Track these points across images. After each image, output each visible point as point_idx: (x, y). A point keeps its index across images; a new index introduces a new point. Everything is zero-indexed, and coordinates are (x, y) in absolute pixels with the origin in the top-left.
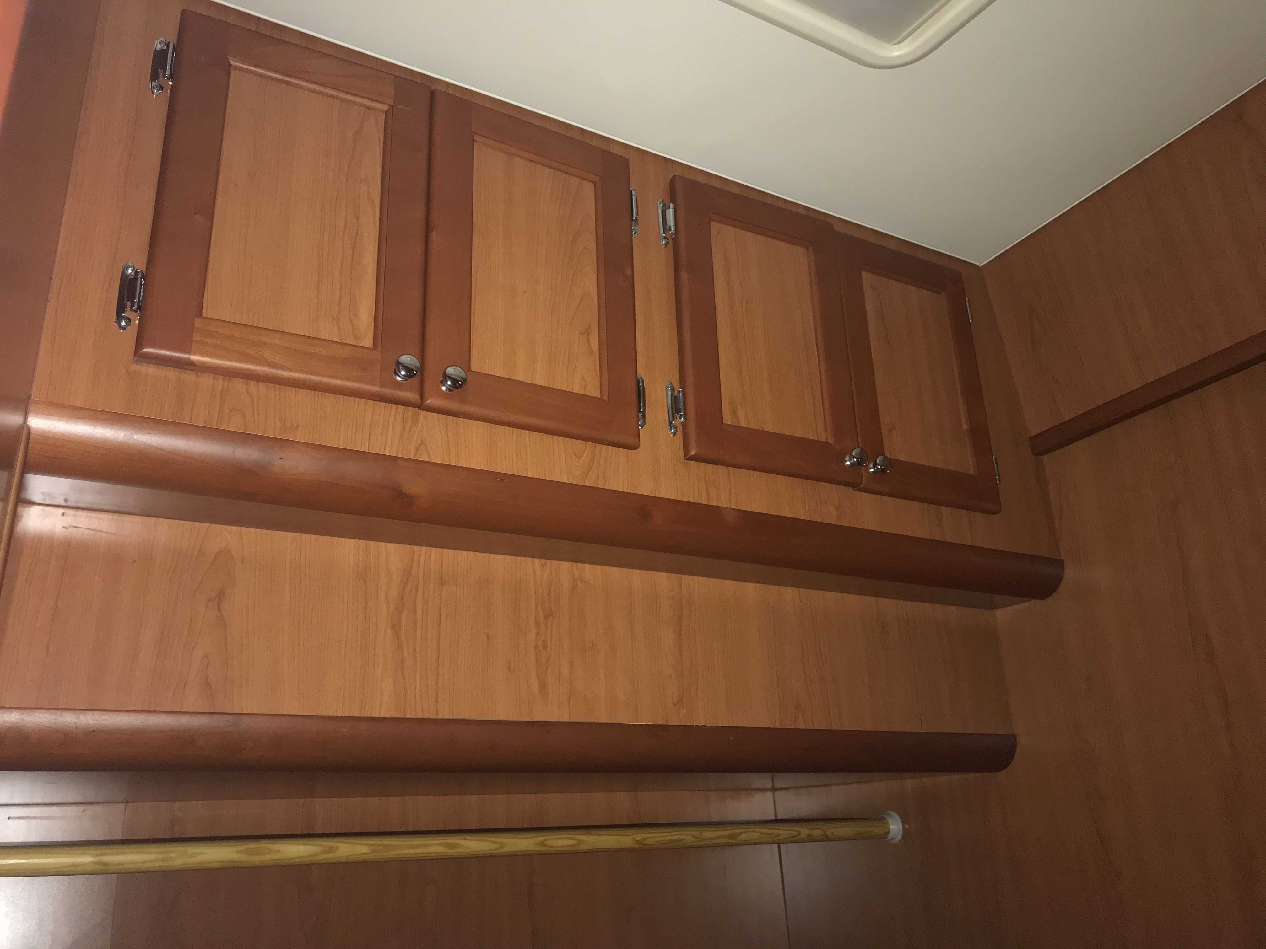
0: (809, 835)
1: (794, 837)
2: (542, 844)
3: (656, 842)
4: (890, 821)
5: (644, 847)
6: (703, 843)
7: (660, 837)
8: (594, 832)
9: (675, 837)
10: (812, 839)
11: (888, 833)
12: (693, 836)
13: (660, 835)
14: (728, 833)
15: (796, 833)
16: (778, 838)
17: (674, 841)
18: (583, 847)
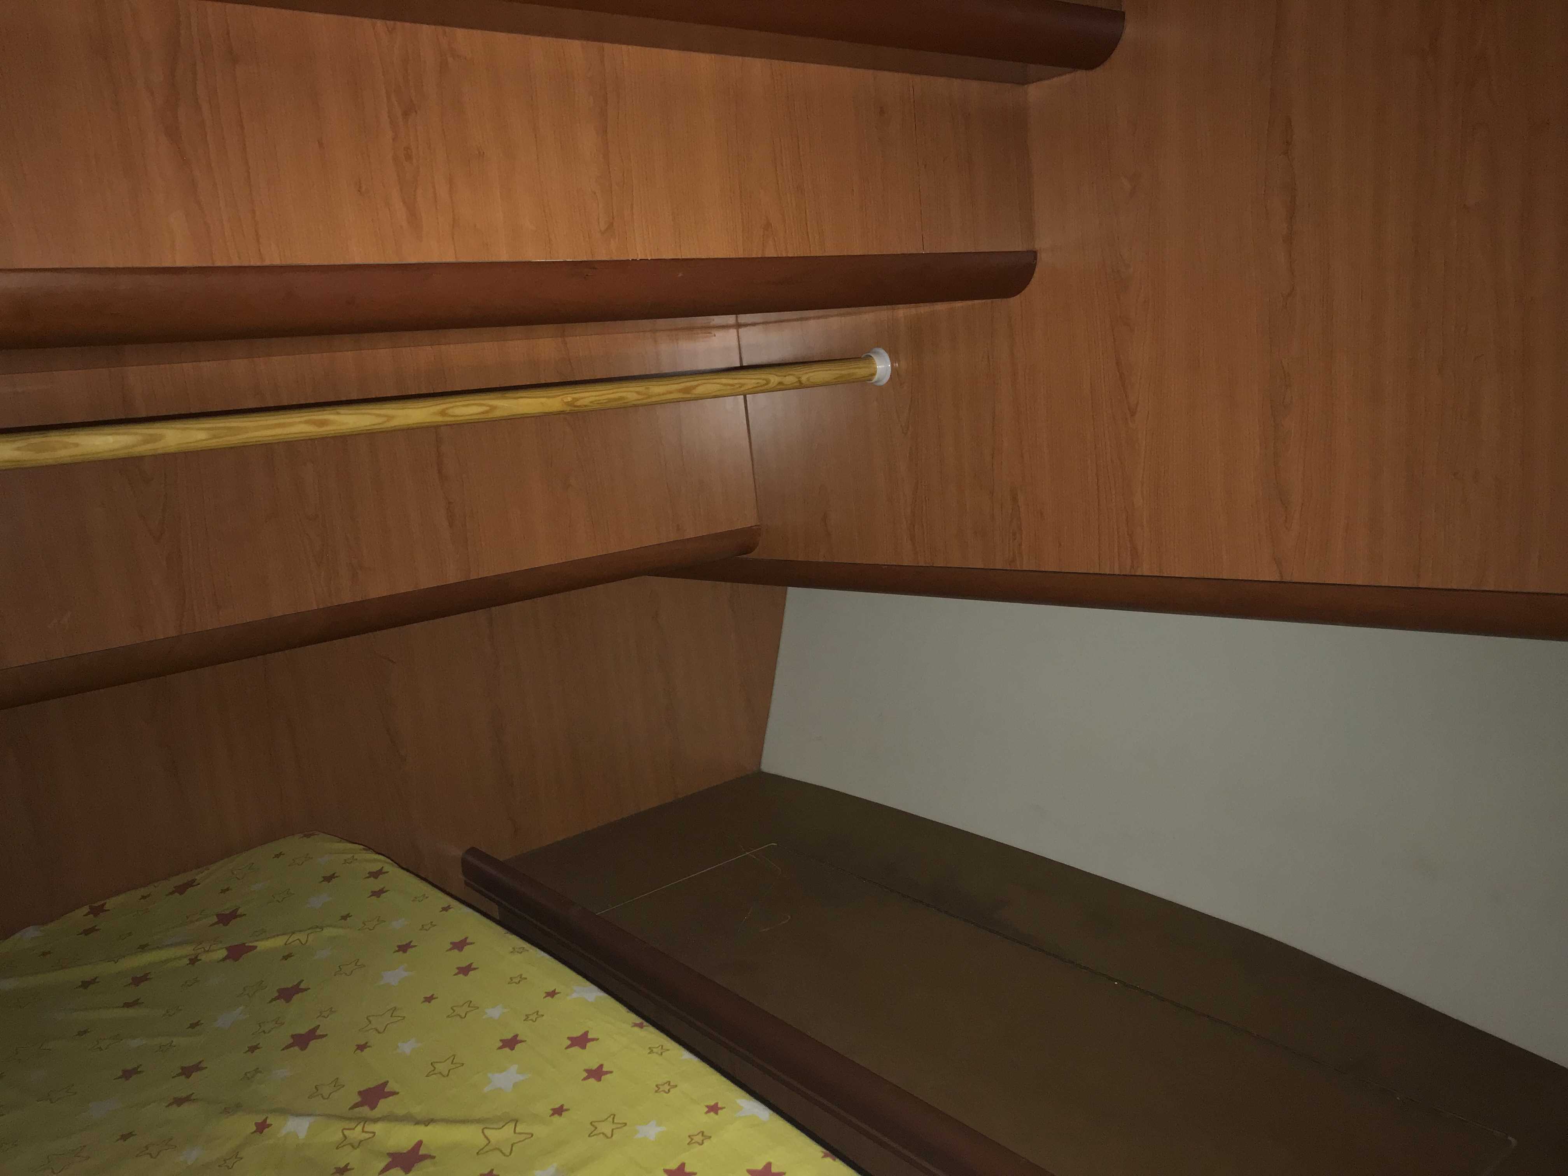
0: (780, 383)
1: (761, 386)
2: (443, 413)
3: (591, 402)
4: (876, 359)
5: (576, 409)
6: (649, 400)
7: (596, 396)
8: (510, 394)
9: (617, 396)
10: (783, 387)
11: (874, 374)
12: (638, 393)
13: (597, 393)
14: (682, 386)
15: (765, 382)
16: (742, 389)
17: (615, 400)
18: (497, 414)
